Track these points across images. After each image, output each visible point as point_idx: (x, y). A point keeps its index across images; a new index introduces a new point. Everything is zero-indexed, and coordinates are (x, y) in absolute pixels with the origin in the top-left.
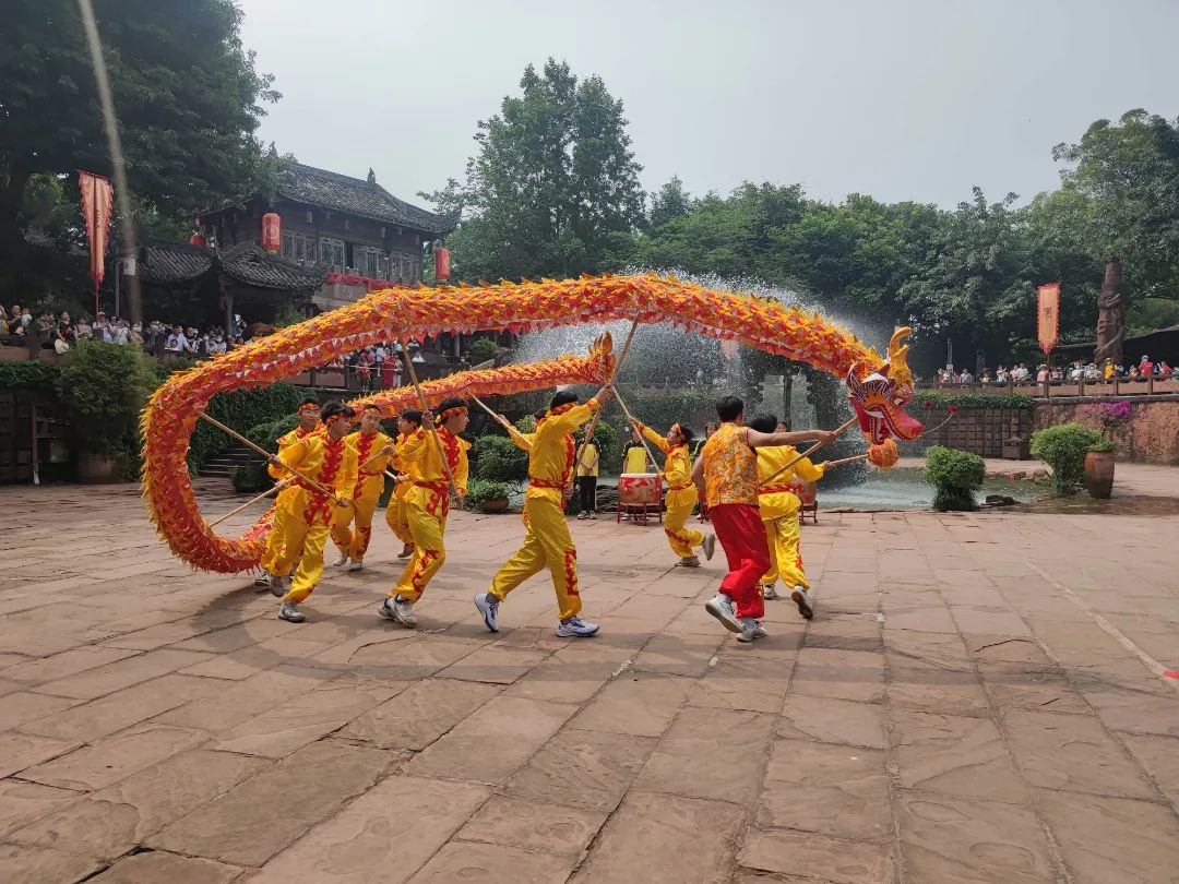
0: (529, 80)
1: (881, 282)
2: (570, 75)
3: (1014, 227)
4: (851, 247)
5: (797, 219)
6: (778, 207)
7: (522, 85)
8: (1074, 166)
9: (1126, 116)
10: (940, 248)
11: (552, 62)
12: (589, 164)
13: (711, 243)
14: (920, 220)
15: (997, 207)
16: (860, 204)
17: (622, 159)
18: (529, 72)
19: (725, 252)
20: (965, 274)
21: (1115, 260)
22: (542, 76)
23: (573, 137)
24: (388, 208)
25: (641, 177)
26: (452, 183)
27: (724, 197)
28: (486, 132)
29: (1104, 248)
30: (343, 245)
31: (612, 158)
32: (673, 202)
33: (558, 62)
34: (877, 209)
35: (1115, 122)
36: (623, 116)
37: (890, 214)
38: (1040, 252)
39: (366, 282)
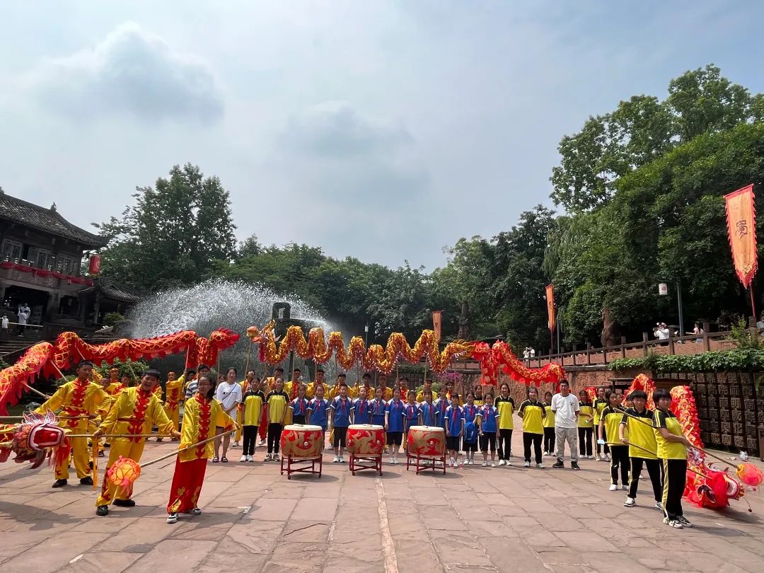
0: (175, 172)
1: (359, 302)
2: (199, 173)
3: (424, 282)
4: (345, 283)
5: (319, 264)
6: (309, 258)
7: (171, 173)
8: (453, 256)
9: (473, 238)
10: (389, 288)
11: (190, 165)
12: (205, 220)
13: (271, 272)
14: (380, 274)
15: (415, 271)
16: (352, 262)
17: (226, 221)
18: (176, 168)
19: (276, 278)
20: (400, 302)
21: (466, 302)
22: (183, 171)
23: (197, 206)
24: (61, 227)
25: (235, 232)
26: (113, 220)
27: (281, 248)
28: (142, 194)
29: (462, 297)
30: (21, 246)
31: (220, 220)
32: (252, 247)
33: (194, 165)
34: (360, 265)
35: (469, 240)
36: (228, 199)
37: (366, 268)
38: (435, 295)
39: (34, 271)
